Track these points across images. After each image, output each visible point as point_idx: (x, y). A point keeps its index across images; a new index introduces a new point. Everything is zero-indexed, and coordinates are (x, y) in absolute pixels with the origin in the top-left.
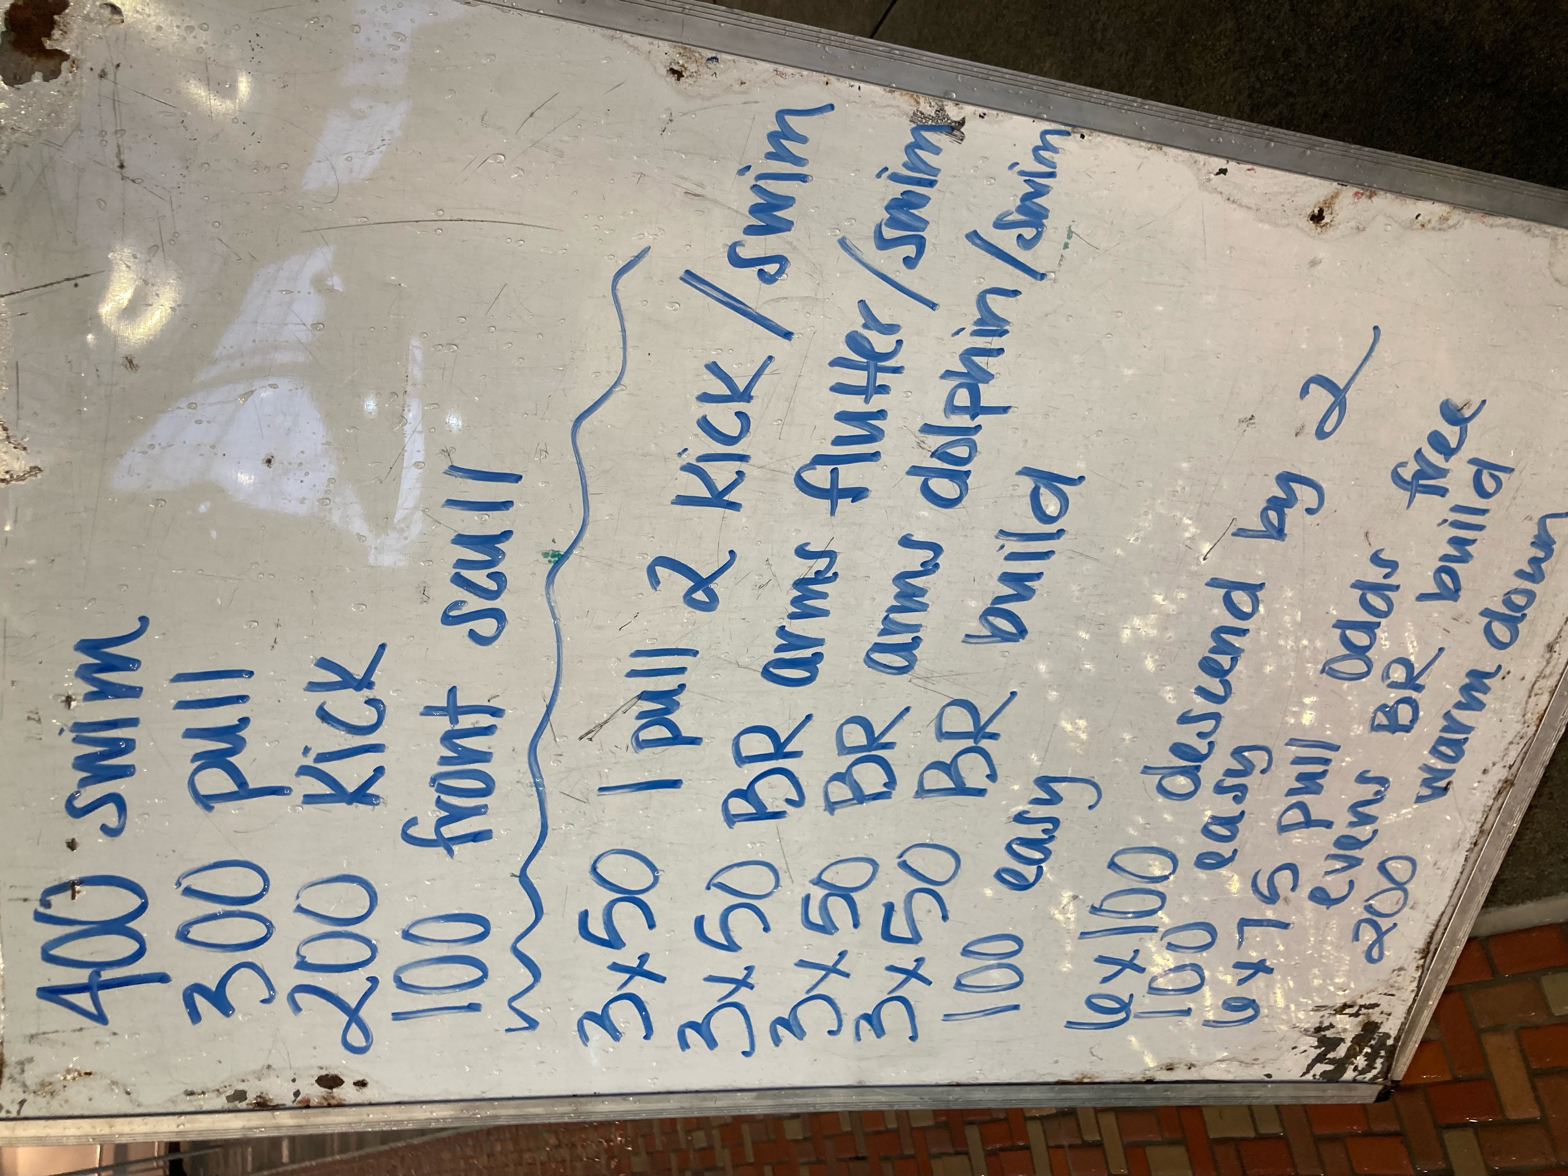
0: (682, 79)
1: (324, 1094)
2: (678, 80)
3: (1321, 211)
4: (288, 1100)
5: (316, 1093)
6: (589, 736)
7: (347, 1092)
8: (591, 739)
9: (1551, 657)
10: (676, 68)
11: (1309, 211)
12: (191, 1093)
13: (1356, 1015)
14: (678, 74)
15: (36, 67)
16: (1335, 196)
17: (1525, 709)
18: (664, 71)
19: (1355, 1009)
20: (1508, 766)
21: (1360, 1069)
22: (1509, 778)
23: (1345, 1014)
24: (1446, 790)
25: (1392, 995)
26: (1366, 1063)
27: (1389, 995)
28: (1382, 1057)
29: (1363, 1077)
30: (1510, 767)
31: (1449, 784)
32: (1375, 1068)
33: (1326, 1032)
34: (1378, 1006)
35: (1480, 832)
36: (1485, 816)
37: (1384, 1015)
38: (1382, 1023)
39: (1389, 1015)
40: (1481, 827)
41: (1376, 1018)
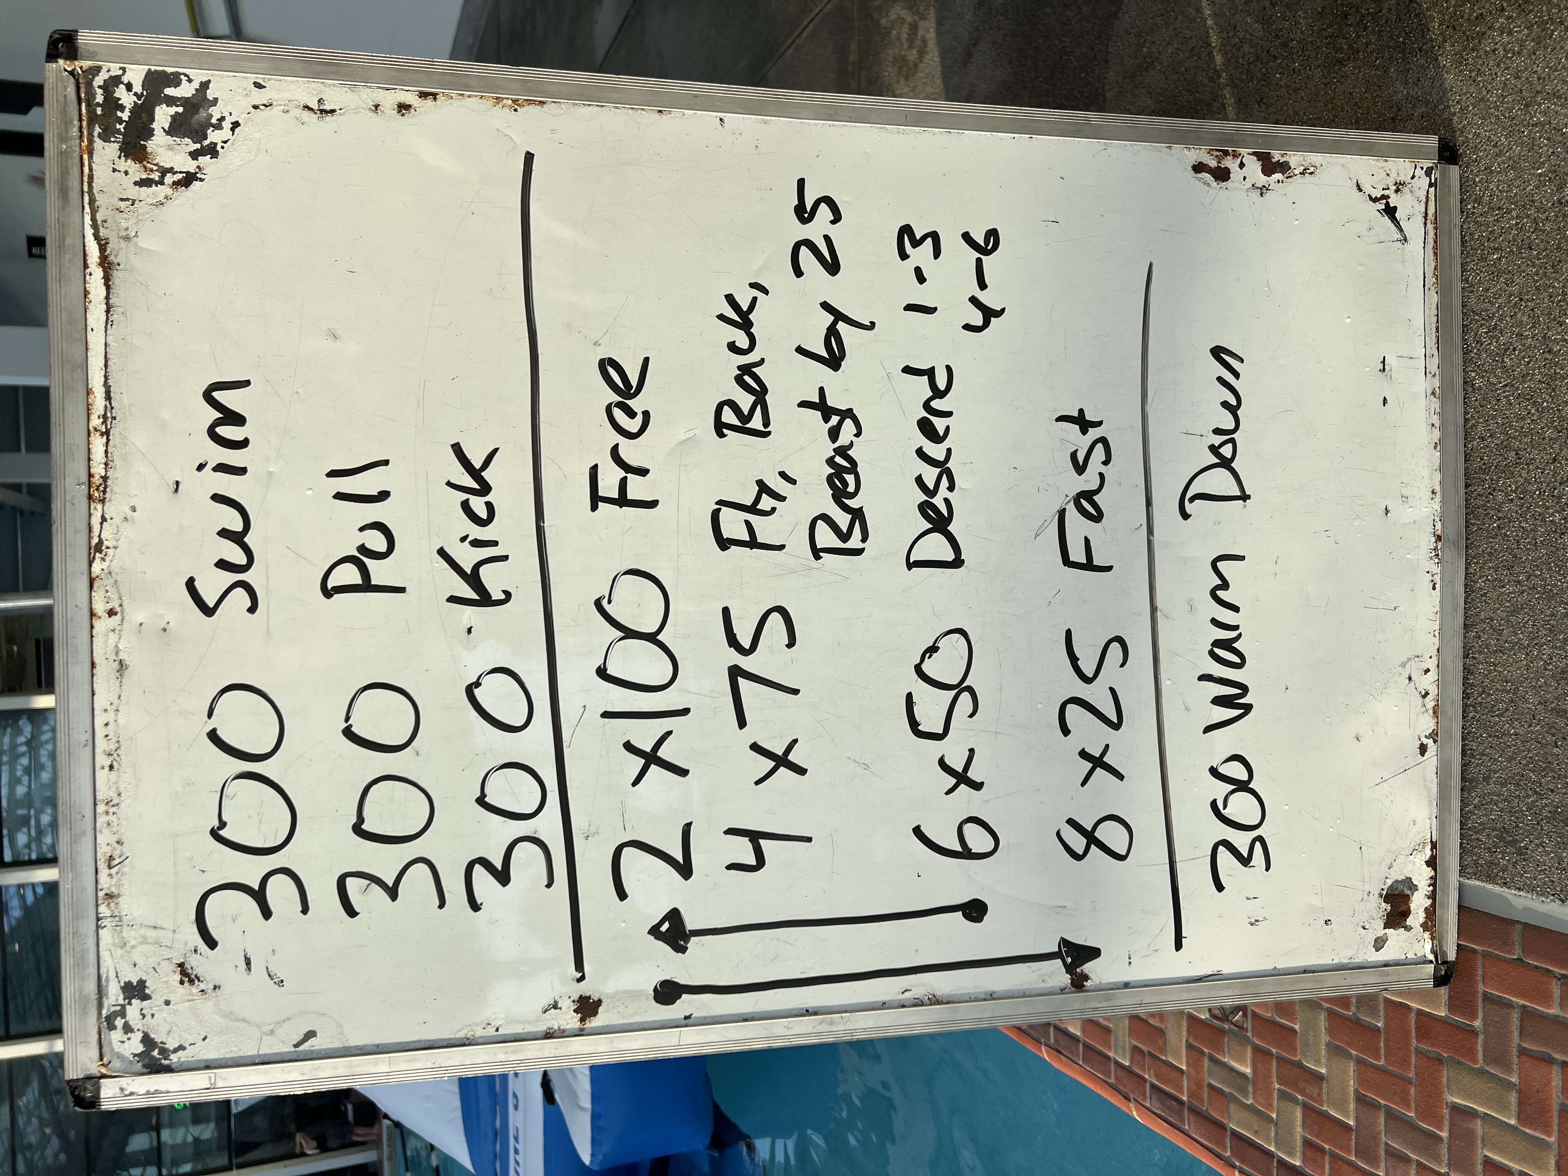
8: (1067, 496)
13: (163, 171)
15: (1396, 889)
19: (169, 179)
20: (109, 520)
21: (122, 86)
22: (99, 506)
23: (181, 172)
24: (177, 483)
25: (122, 200)
26: (117, 95)
27: (128, 199)
28: (98, 104)
29: (113, 74)
30: (104, 519)
31: (176, 490)
32: (99, 87)
33: (198, 146)
34: (136, 183)
35: (107, 433)
36: (109, 455)
37: (123, 169)
38: (120, 157)
39: (114, 170)
40: (108, 440)
41: (130, 165)
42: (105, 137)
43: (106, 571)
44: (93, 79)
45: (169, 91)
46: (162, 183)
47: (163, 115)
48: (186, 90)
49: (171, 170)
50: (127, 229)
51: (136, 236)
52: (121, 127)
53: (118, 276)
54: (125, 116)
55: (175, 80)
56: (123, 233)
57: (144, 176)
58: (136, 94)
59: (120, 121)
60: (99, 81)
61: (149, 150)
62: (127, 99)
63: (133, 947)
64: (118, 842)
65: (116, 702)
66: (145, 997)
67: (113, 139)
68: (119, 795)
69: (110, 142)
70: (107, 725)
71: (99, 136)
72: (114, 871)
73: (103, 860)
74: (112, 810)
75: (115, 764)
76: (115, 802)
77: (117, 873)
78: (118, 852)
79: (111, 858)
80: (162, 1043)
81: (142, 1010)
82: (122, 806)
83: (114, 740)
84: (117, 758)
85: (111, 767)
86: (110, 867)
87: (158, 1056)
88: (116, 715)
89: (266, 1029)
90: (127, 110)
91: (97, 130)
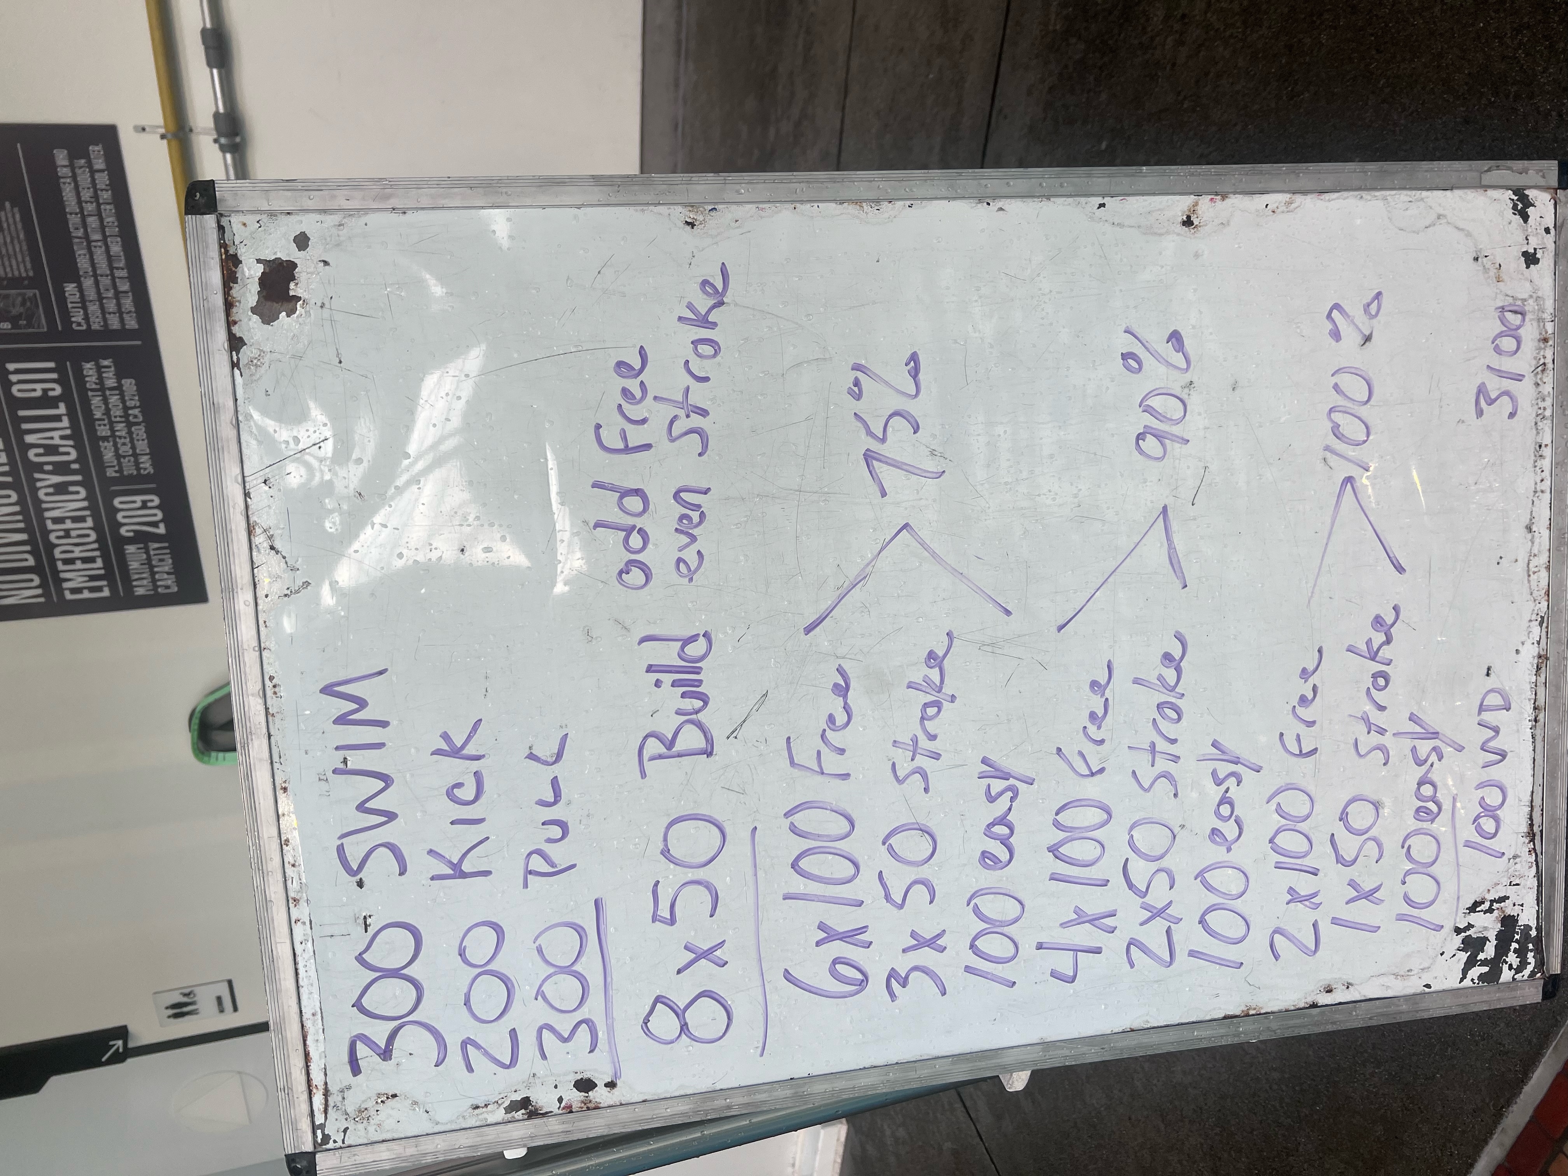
0: (695, 227)
1: (583, 1098)
2: (693, 228)
3: (1189, 217)
4: (554, 1107)
5: (574, 1097)
6: (734, 735)
7: (600, 1095)
8: (736, 738)
9: (1533, 537)
10: (689, 220)
11: (1180, 220)
12: (477, 1107)
13: (1490, 910)
14: (692, 225)
15: (281, 310)
16: (1196, 204)
17: (1530, 588)
18: (682, 225)
19: (1487, 905)
20: (1536, 642)
21: (1515, 967)
22: (1542, 653)
23: (1479, 911)
24: (1488, 675)
25: (1517, 885)
26: (1519, 959)
27: (1514, 885)
28: (1531, 951)
29: (1521, 974)
30: (1539, 643)
31: (1489, 669)
32: (1530, 963)
33: (1468, 933)
34: (1508, 898)
35: (1535, 708)
36: (1534, 693)
37: (1517, 907)
38: (1518, 915)
39: (1522, 905)
40: (1534, 703)
41: (1510, 911)
42: (1528, 928)
43: (1537, 602)
44: (1534, 968)
45: (1486, 969)
46: (1491, 901)
47: (1489, 951)
48: (1476, 972)
49: (1485, 912)
50: (1516, 864)
51: (1509, 859)
52: (1517, 937)
53: (1524, 828)
54: (1514, 945)
55: (1481, 977)
56: (1518, 860)
57: (1503, 904)
58: (1506, 963)
59: (1517, 941)
60: (1530, 968)
61: (1499, 925)
62: (1512, 958)
63: (1531, 296)
64: (1538, 384)
65: (1535, 499)
66: (1525, 254)
67: (1522, 927)
68: (1536, 424)
69: (1524, 925)
70: (1542, 480)
71: (1531, 928)
72: (1541, 362)
73: (1548, 371)
74: (1540, 412)
75: (1538, 449)
76: (1539, 418)
77: (1540, 359)
78: (1539, 376)
79: (1543, 371)
80: (1515, 214)
81: (1528, 244)
82: (1534, 415)
83: (1538, 468)
84: (1537, 453)
85: (1540, 446)
86: (1544, 364)
87: (1519, 203)
88: (1536, 488)
89: (1443, 221)
90: (1512, 950)
91: (1533, 933)
